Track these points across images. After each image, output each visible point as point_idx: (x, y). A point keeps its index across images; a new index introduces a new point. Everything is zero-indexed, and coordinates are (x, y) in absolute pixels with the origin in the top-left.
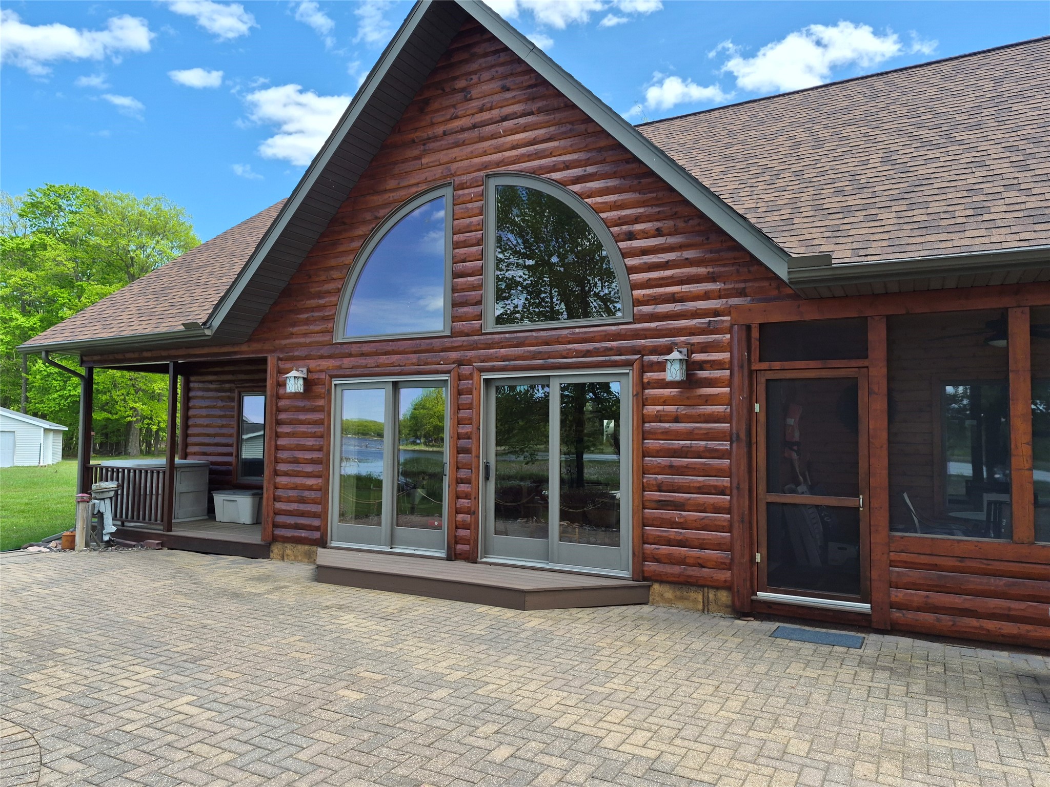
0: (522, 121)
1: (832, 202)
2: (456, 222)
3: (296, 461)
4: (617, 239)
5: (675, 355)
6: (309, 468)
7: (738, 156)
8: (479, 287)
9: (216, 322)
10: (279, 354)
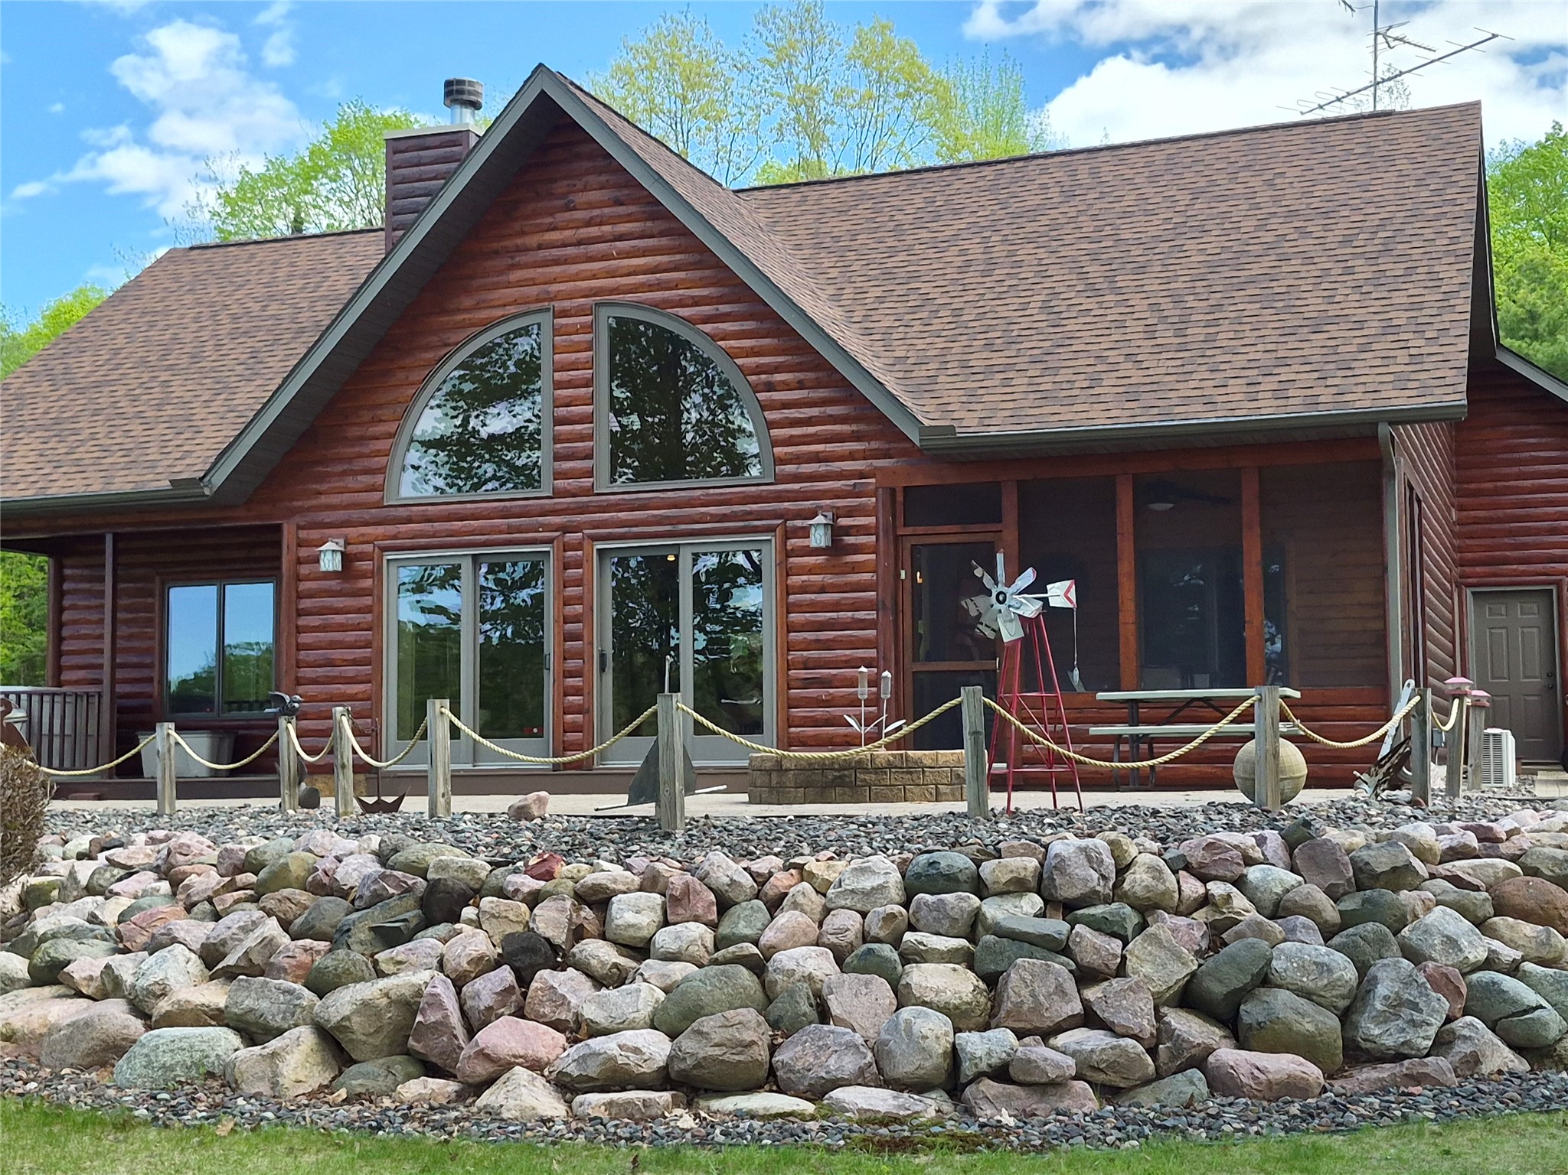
0: (640, 243)
1: (977, 361)
2: (557, 357)
3: (330, 663)
4: (756, 389)
5: (820, 519)
6: (350, 671)
7: (901, 273)
8: (590, 437)
9: (219, 479)
10: (299, 519)
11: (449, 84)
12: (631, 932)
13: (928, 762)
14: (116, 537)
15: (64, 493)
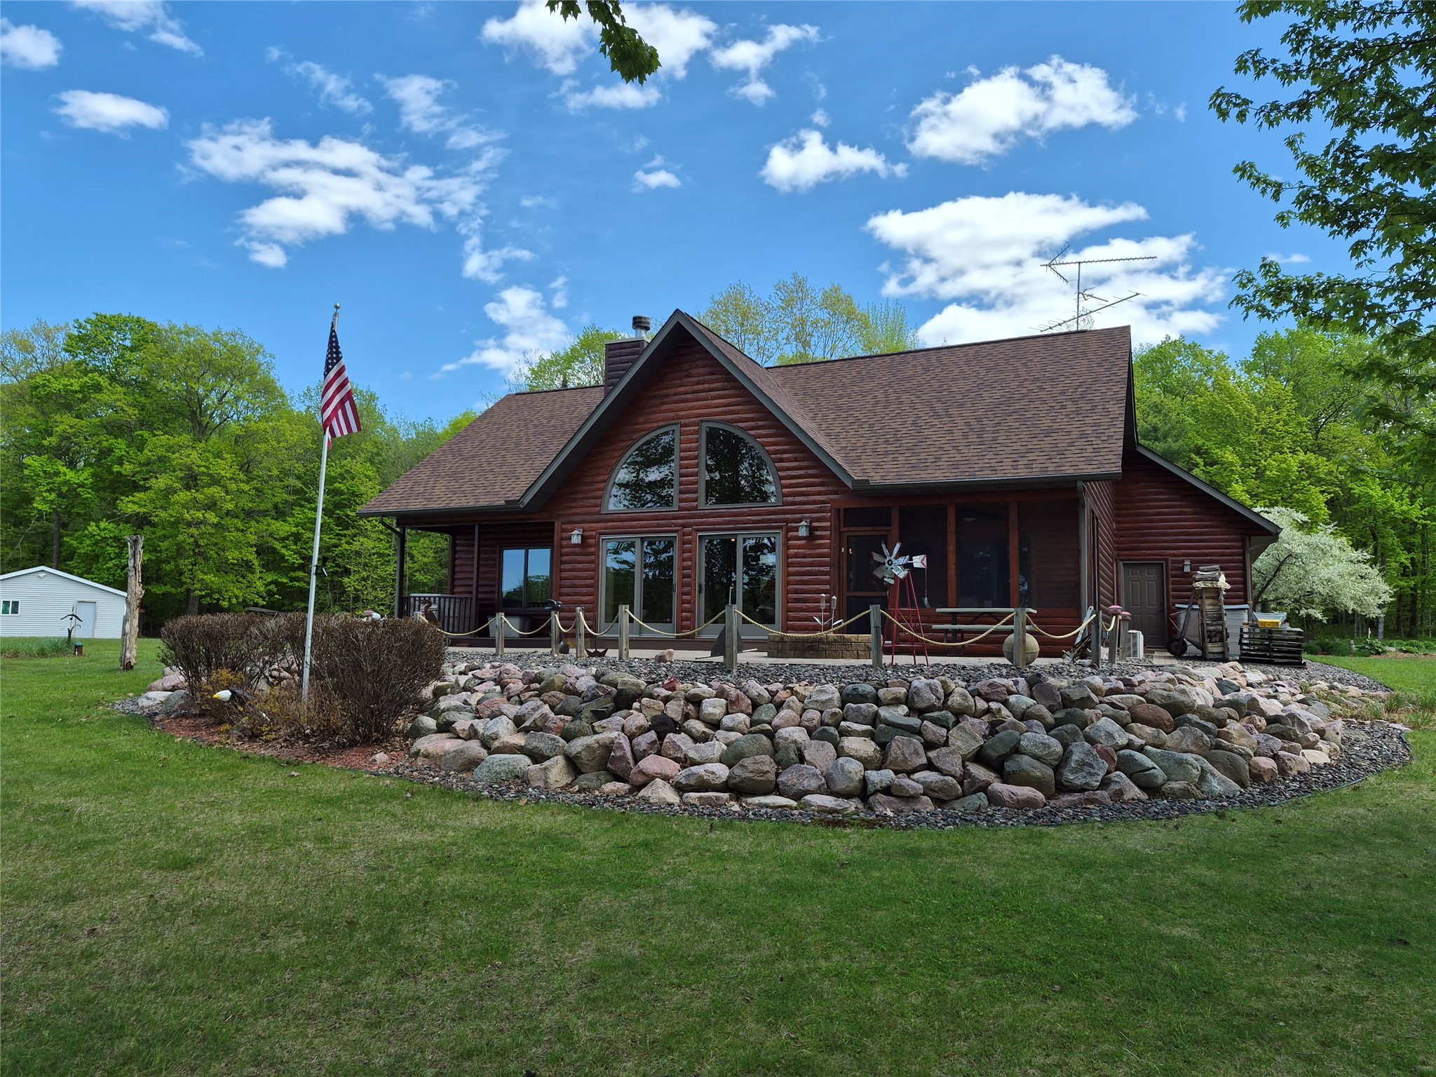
0: (721, 392)
1: (881, 448)
2: (681, 445)
3: (575, 586)
4: (774, 461)
5: (804, 523)
6: (584, 590)
7: (845, 407)
8: (696, 483)
9: (527, 500)
10: (563, 520)
11: (635, 318)
12: (711, 717)
13: (853, 640)
14: (480, 526)
15: (457, 506)
